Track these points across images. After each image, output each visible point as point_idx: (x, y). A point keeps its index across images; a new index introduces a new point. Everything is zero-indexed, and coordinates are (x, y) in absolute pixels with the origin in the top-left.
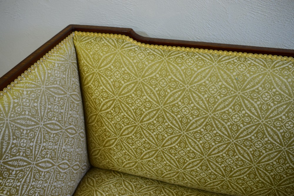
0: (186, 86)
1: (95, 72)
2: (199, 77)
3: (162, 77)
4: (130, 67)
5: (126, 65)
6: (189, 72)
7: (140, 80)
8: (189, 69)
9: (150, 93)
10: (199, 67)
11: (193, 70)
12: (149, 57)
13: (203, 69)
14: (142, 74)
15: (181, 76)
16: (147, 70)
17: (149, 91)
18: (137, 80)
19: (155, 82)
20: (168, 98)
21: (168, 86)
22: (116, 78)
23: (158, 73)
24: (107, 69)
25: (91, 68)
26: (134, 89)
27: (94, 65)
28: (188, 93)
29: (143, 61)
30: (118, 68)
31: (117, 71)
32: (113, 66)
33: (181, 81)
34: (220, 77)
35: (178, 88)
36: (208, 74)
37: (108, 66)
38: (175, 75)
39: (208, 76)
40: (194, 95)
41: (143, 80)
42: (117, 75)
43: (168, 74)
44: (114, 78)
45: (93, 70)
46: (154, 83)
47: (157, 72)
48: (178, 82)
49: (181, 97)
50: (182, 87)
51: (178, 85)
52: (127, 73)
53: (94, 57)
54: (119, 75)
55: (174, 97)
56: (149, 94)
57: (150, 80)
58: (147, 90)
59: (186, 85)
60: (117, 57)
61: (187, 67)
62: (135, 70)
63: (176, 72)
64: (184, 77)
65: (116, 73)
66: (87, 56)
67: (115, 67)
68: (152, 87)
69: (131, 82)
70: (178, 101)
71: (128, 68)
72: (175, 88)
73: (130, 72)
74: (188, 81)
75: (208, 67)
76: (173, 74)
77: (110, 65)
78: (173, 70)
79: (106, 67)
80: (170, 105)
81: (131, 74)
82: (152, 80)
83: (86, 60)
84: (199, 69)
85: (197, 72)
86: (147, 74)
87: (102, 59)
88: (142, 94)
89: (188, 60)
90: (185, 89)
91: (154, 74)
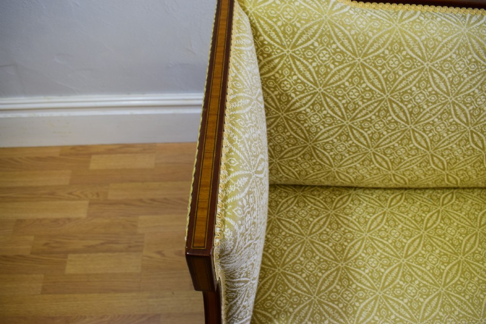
0: (425, 64)
1: (285, 54)
2: (444, 50)
3: (393, 53)
4: (346, 42)
5: (339, 40)
6: (431, 43)
7: (359, 60)
8: (432, 40)
9: (374, 79)
10: (444, 36)
11: (437, 40)
12: (373, 24)
13: (449, 38)
14: (364, 51)
15: (420, 49)
16: (372, 45)
17: (371, 76)
18: (355, 61)
19: (382, 62)
20: (398, 84)
21: (401, 66)
22: (322, 60)
23: (387, 49)
24: (307, 48)
25: (278, 49)
26: (350, 75)
27: (285, 42)
28: (427, 74)
29: (365, 30)
30: (325, 44)
31: (325, 49)
32: (318, 42)
33: (419, 56)
34: (471, 48)
35: (415, 68)
36: (455, 44)
37: (310, 43)
38: (412, 50)
39: (456, 48)
40: (435, 75)
41: (363, 61)
42: (324, 56)
43: (402, 48)
44: (319, 60)
45: (282, 51)
46: (380, 63)
47: (386, 47)
48: (415, 59)
49: (417, 79)
50: (420, 66)
51: (415, 64)
52: (340, 52)
53: (284, 30)
54: (327, 56)
55: (407, 81)
56: (371, 79)
57: (375, 59)
58: (369, 75)
59: (425, 62)
60: (324, 27)
61: (428, 36)
62: (352, 47)
63: (413, 45)
64: (424, 51)
65: (323, 53)
66: (271, 28)
67: (322, 43)
68: (377, 70)
69: (345, 64)
70: (412, 85)
71: (342, 44)
72: (410, 69)
73: (344, 50)
74: (429, 56)
75: (455, 35)
76: (409, 48)
77: (312, 41)
78: (409, 43)
79: (305, 45)
80: (400, 93)
81: (346, 53)
82: (377, 60)
83: (269, 36)
84: (445, 38)
85: (442, 43)
86: (371, 50)
87: (299, 32)
88: (360, 81)
89: (430, 26)
90: (423, 68)
91: (381, 51)
